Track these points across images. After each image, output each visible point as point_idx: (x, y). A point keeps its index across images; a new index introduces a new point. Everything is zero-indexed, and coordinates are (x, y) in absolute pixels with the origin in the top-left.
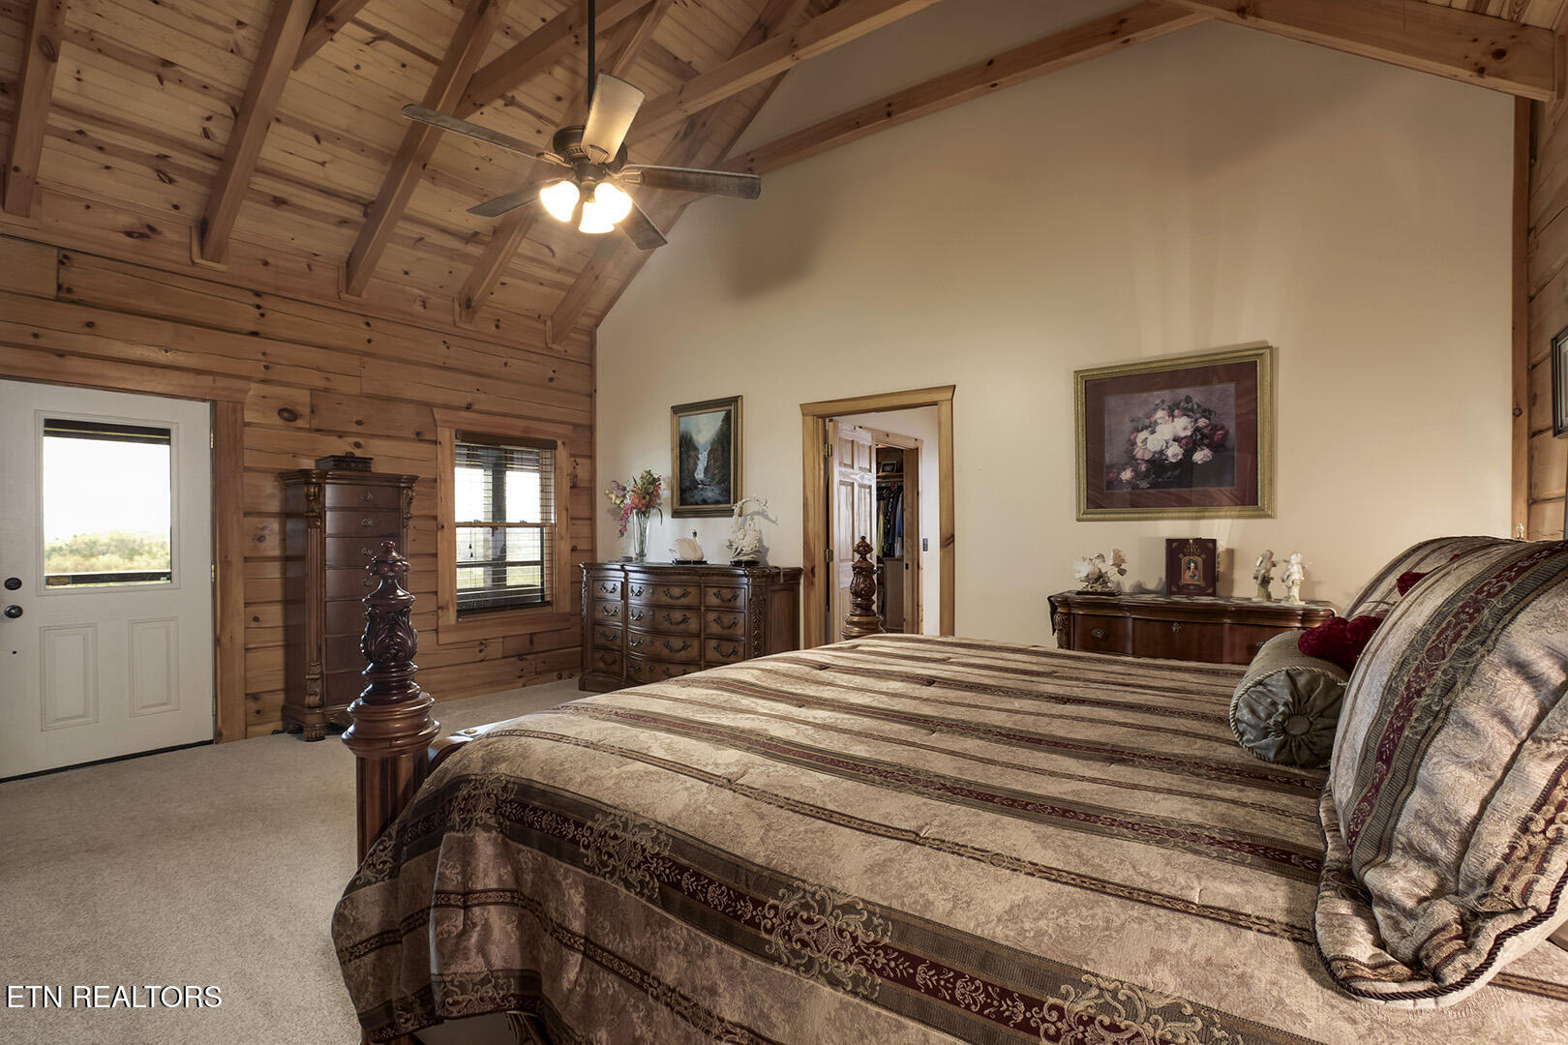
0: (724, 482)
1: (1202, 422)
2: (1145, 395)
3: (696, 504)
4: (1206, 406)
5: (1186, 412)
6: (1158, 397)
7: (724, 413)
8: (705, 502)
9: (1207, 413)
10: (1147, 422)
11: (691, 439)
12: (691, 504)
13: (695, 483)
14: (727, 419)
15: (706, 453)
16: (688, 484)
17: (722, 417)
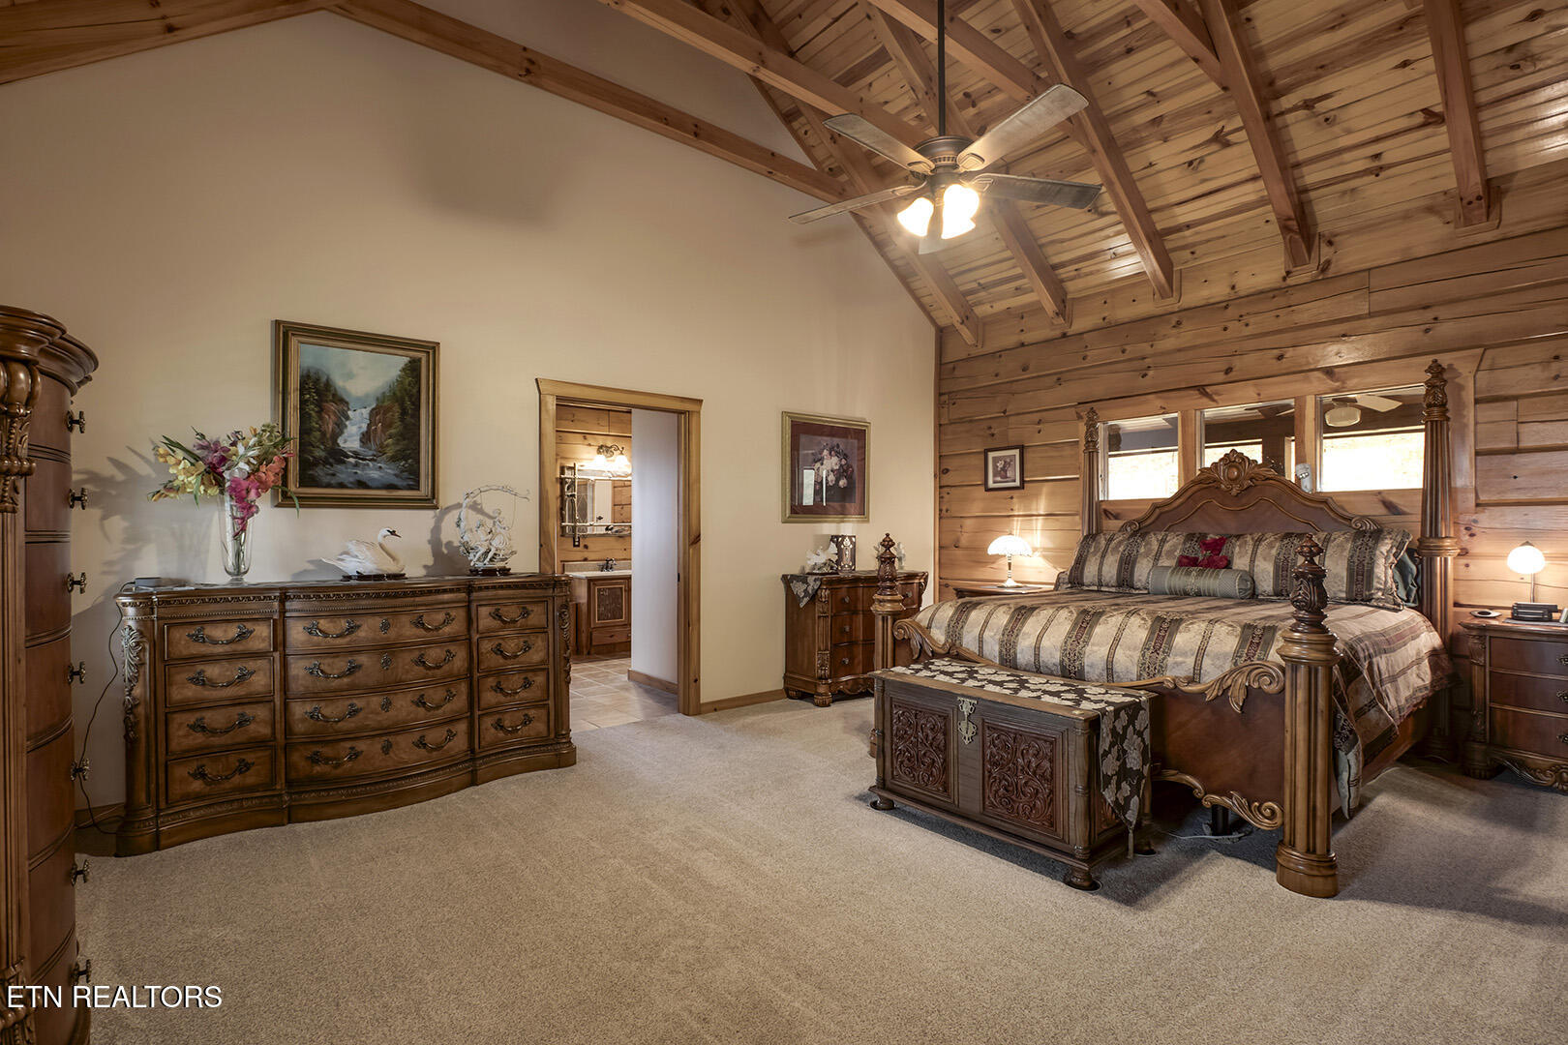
0: (405, 458)
1: (844, 462)
2: (819, 438)
3: (342, 486)
4: (845, 452)
5: (838, 454)
6: (826, 441)
7: (407, 360)
8: (361, 484)
9: (846, 456)
10: (819, 457)
11: (328, 384)
12: (329, 486)
13: (338, 456)
14: (413, 369)
15: (366, 412)
16: (319, 453)
17: (402, 365)
